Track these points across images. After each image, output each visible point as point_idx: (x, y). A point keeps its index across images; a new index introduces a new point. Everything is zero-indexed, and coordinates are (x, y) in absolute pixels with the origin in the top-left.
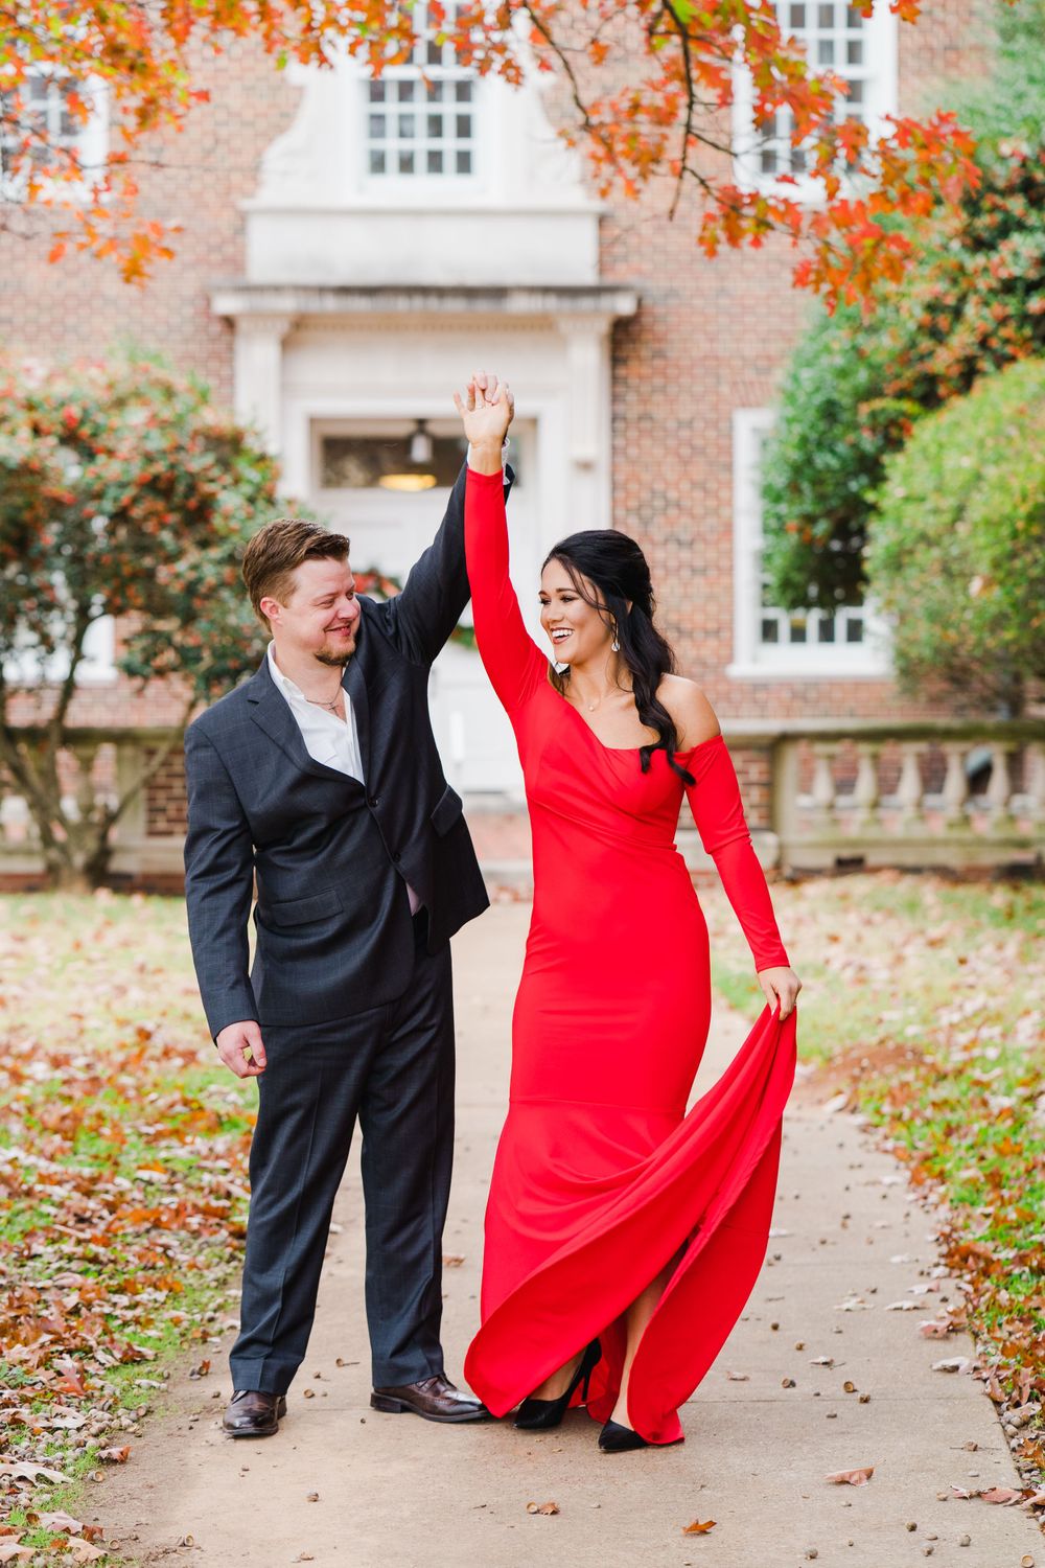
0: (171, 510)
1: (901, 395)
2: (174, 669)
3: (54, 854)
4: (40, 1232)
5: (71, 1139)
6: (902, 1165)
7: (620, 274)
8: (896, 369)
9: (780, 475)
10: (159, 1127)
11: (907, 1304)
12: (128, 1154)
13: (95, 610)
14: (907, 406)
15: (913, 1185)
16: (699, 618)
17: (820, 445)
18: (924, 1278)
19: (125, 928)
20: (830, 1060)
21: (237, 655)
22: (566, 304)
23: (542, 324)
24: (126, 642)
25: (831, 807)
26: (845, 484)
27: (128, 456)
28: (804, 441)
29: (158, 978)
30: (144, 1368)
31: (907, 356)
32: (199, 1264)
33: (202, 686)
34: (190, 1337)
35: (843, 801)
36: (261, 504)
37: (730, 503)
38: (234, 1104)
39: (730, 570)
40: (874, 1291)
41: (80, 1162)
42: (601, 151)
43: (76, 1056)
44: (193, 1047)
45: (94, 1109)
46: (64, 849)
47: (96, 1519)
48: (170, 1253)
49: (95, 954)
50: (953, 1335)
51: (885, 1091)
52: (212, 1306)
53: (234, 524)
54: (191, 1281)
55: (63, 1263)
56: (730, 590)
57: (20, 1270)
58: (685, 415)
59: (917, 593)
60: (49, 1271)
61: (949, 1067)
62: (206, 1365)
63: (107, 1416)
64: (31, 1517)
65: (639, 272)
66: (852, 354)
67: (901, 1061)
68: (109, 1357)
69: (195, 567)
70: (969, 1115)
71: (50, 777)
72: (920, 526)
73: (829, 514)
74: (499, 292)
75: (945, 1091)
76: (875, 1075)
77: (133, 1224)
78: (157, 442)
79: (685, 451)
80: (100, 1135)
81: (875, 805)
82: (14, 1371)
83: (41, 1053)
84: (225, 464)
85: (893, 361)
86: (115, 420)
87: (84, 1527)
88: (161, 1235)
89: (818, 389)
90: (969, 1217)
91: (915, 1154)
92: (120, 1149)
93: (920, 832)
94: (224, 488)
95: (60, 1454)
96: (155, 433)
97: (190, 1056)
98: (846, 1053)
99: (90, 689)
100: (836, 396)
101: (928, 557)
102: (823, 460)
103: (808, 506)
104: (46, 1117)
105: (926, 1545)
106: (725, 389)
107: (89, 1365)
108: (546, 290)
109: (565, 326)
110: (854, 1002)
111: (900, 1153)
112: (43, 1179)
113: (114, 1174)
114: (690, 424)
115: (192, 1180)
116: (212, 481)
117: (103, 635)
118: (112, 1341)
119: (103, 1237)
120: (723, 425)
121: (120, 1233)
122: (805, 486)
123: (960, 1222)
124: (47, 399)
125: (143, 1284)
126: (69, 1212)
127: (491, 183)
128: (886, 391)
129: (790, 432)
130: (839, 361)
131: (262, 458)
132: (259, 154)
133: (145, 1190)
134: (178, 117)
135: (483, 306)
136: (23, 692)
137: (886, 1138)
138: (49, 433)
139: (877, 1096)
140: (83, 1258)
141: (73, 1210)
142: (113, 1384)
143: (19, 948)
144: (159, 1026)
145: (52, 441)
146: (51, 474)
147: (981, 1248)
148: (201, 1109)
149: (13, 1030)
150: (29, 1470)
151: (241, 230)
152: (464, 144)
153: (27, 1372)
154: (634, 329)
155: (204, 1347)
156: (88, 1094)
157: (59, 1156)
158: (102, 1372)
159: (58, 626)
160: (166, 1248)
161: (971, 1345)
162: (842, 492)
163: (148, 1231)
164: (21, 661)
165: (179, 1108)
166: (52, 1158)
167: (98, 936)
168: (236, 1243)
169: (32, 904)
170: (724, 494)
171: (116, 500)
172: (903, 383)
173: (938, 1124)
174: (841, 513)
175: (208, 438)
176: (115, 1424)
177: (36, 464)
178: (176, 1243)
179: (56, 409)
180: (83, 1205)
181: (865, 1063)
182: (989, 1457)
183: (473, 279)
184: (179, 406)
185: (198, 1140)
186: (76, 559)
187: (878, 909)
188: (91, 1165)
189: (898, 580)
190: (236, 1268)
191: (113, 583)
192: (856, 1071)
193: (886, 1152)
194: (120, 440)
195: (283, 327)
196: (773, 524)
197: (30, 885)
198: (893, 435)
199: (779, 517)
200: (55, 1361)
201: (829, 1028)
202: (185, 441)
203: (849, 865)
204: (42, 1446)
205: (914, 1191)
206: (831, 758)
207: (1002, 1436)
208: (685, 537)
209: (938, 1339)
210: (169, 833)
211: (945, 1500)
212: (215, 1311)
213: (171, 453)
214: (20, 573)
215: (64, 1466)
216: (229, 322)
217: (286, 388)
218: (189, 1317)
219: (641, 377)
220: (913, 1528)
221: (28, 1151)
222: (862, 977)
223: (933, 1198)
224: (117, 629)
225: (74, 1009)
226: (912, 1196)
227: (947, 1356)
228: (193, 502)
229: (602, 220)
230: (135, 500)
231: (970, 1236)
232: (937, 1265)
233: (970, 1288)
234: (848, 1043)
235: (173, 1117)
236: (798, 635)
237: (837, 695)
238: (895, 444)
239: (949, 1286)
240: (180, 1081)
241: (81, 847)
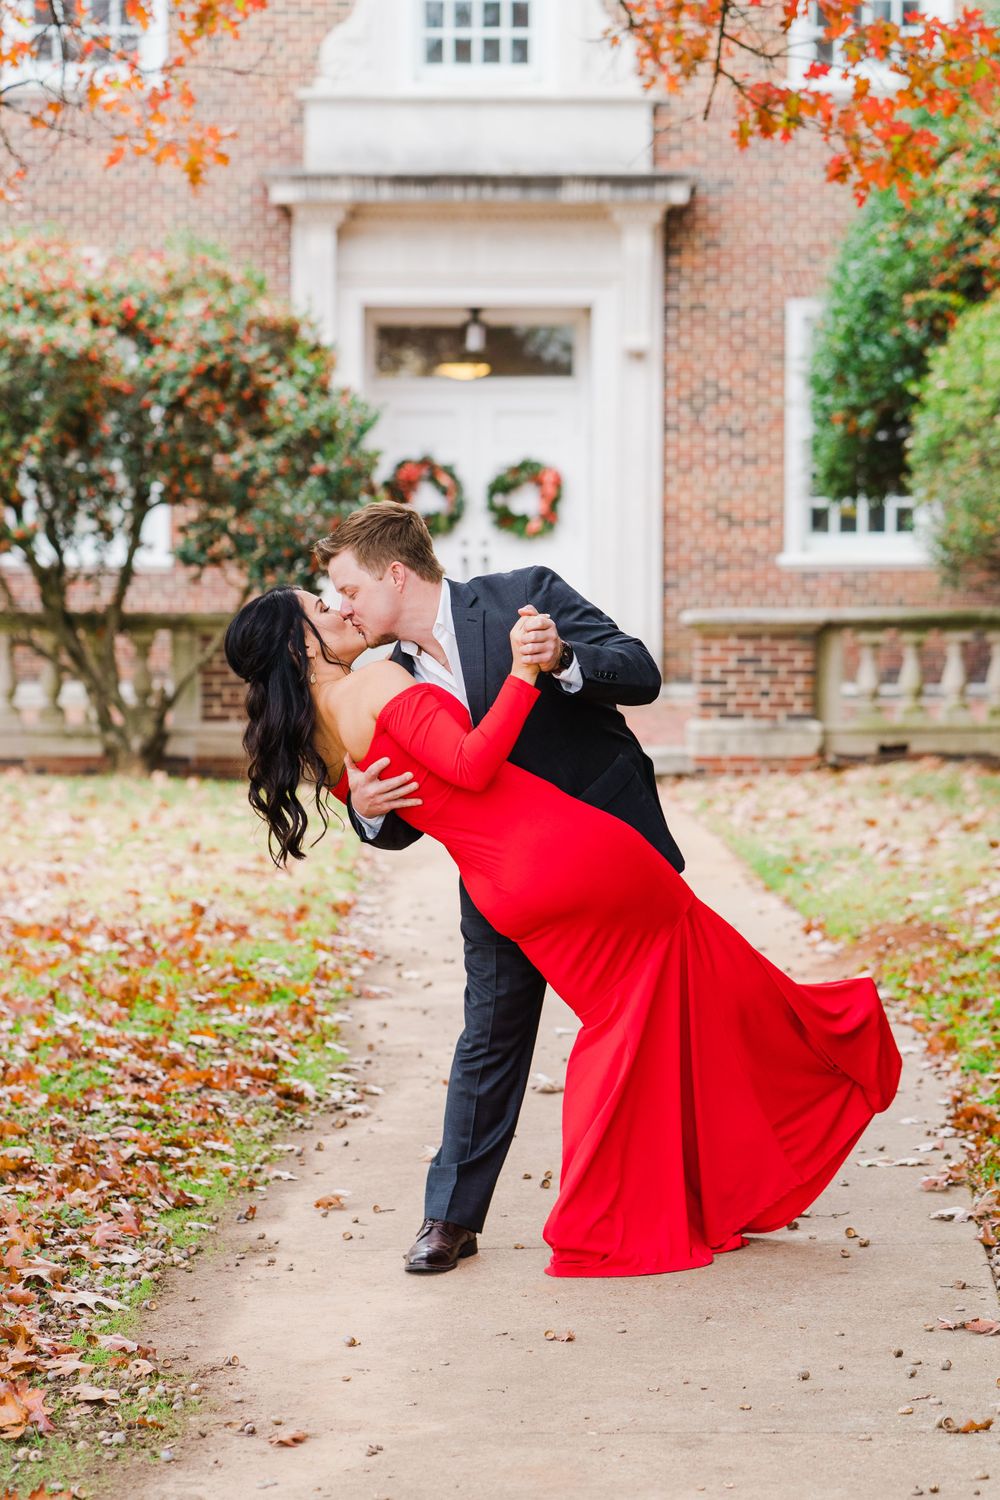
0: (226, 400)
1: (946, 287)
2: (230, 557)
3: (112, 738)
4: (98, 1090)
5: (126, 1006)
6: (920, 1036)
7: (672, 165)
8: (943, 261)
9: (827, 366)
10: (211, 995)
11: (911, 1161)
12: (181, 1020)
13: (154, 498)
14: (952, 298)
15: (929, 1054)
16: (749, 507)
17: (866, 336)
18: (931, 1137)
19: (180, 810)
20: (858, 938)
21: (291, 544)
22: (620, 194)
23: (595, 214)
24: (183, 530)
25: (875, 695)
26: (890, 376)
27: (184, 347)
28: (850, 332)
29: (213, 858)
30: (195, 1213)
31: (951, 250)
32: (247, 1122)
33: (256, 574)
34: (237, 1185)
35: (887, 689)
36: (314, 395)
37: (781, 392)
38: (284, 976)
39: (781, 460)
40: (882, 1150)
41: (136, 1027)
42: (646, 50)
43: (133, 930)
44: (244, 922)
45: (149, 979)
46: (122, 733)
47: (150, 1342)
48: (220, 1110)
49: (152, 835)
50: (953, 1188)
51: (907, 967)
52: (259, 1158)
53: (288, 416)
54: (239, 1136)
55: (120, 1118)
56: (781, 479)
57: (80, 1124)
58: (737, 305)
59: (957, 484)
60: (107, 1125)
61: (971, 944)
62: (253, 1210)
63: (160, 1253)
64: (91, 1339)
65: (694, 163)
66: (899, 248)
67: (926, 938)
68: (163, 1201)
69: (249, 458)
70: (985, 989)
71: (109, 662)
72: (960, 418)
73: (874, 405)
74: (554, 182)
75: (966, 966)
76: (900, 952)
77: (185, 1085)
78: (213, 333)
79: (737, 341)
80: (154, 1002)
81: (919, 693)
82: (75, 1213)
83: (100, 926)
84: (280, 355)
85: (939, 254)
86: (173, 311)
87: (139, 1348)
88: (212, 1094)
89: (864, 281)
90: (978, 1082)
91: (933, 1025)
92: (174, 1016)
93: (963, 719)
94: (279, 378)
95: (116, 1285)
96: (211, 324)
97: (242, 931)
98: (873, 931)
99: (148, 576)
100: (881, 288)
101: (967, 448)
102: (869, 351)
103: (854, 398)
104: (104, 985)
105: (909, 1369)
106: (778, 279)
107: (144, 1208)
108: (600, 180)
109: (618, 216)
110: (885, 884)
111: (918, 1023)
112: (101, 1042)
113: (168, 1038)
114: (743, 313)
115: (242, 1045)
116: (267, 371)
117: (160, 523)
118: (165, 1188)
119: (158, 1095)
120: (776, 315)
121: (174, 1092)
122: (851, 378)
123: (969, 1087)
124: (105, 290)
125: (194, 1138)
126: (125, 1072)
127: (547, 70)
128: (933, 284)
129: (837, 324)
130: (886, 253)
131: (316, 349)
132: (317, 43)
133: (197, 1054)
134: (235, 24)
135: (537, 195)
136: (81, 578)
137: (906, 1011)
138: (108, 324)
139: (900, 971)
140: (138, 1114)
141: (129, 1071)
142: (166, 1226)
143: (78, 827)
144: (212, 903)
145: (111, 331)
146: (110, 364)
147: (986, 1110)
148: (251, 979)
149: (73, 905)
150: (89, 1299)
151: (298, 119)
152: (520, 33)
153: (87, 1214)
154: (688, 218)
155: (251, 1195)
156: (143, 964)
157: (116, 1022)
158: (156, 1215)
159: (115, 515)
160: (216, 1106)
161: (969, 1197)
162: (887, 383)
163: (199, 1091)
164: (79, 547)
165: (230, 979)
166: (110, 1024)
167: (154, 818)
168: (283, 1102)
169: (90, 785)
170: (776, 383)
171: (172, 390)
172: (948, 275)
173: (955, 997)
174: (886, 404)
175: (262, 329)
176: (168, 1260)
177: (95, 354)
178: (226, 1102)
179: (113, 300)
180: (139, 1066)
181: (891, 940)
182: (976, 1294)
183: (527, 169)
184: (235, 296)
185: (248, 1009)
186: (136, 447)
187: (917, 795)
188: (146, 1030)
189: (940, 472)
190: (281, 1125)
191: (172, 472)
192: (882, 949)
193: (905, 1023)
194: (177, 331)
195: (339, 216)
196: (820, 414)
197: (87, 768)
198: (938, 327)
199: (825, 408)
200: (113, 1204)
201: (859, 908)
202: (241, 333)
203: (893, 752)
204: (100, 1278)
205: (929, 1060)
206: (876, 646)
207: (990, 1276)
208: (737, 427)
209: (939, 1191)
210: (224, 718)
211: (931, 1330)
212: (262, 1163)
213: (227, 344)
214: (80, 461)
215: (121, 1296)
216: (286, 211)
217: (341, 278)
218: (237, 1168)
219: (694, 268)
220: (899, 1354)
221: (88, 1018)
222: (895, 860)
223: (946, 1066)
224: (173, 517)
225: (131, 886)
226: (926, 1064)
227: (946, 1206)
228: (248, 392)
229: (657, 109)
230: (190, 391)
231: (978, 1100)
232: (943, 1126)
233: (973, 1147)
234: (877, 922)
235: (224, 987)
236: (848, 524)
237: (886, 583)
238: (939, 336)
239: (953, 1145)
240: (231, 952)
241: (137, 730)
